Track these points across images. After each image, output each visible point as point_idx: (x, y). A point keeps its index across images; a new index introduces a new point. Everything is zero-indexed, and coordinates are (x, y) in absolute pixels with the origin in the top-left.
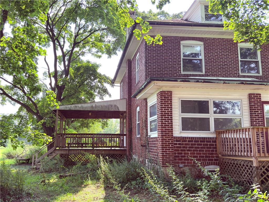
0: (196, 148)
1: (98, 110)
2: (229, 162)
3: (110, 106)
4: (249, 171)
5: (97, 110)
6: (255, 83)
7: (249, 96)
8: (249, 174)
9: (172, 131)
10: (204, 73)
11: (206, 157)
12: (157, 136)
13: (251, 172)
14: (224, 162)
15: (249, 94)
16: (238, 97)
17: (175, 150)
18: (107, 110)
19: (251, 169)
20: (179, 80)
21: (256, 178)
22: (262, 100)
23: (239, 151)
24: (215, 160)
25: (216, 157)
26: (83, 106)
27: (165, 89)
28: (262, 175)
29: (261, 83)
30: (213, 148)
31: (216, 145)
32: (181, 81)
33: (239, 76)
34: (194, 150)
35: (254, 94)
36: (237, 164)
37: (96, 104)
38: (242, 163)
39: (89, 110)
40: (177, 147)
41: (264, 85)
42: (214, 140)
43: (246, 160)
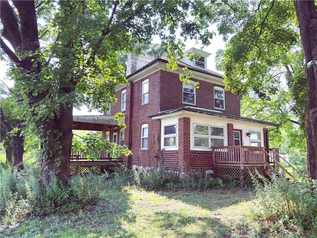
0: (202, 158)
1: (100, 123)
2: (222, 167)
3: (111, 121)
4: (237, 172)
5: (98, 123)
6: (234, 118)
7: (228, 125)
8: (237, 174)
9: (190, 146)
10: (195, 104)
11: (207, 164)
12: (178, 150)
13: (239, 173)
14: (218, 168)
15: (228, 124)
16: (222, 125)
17: (191, 160)
18: (108, 124)
19: (239, 171)
20: (198, 112)
21: (242, 176)
22: (234, 128)
23: (230, 160)
24: (212, 166)
25: (212, 164)
26: (85, 118)
27: (186, 116)
28: (244, 175)
29: (236, 118)
30: (211, 158)
31: (212, 156)
32: (198, 113)
33: (214, 109)
34: (201, 160)
35: (230, 124)
36: (228, 169)
37: (98, 118)
38: (232, 168)
39: (91, 122)
40: (192, 158)
41: (237, 119)
42: (211, 153)
43: (235, 166)
